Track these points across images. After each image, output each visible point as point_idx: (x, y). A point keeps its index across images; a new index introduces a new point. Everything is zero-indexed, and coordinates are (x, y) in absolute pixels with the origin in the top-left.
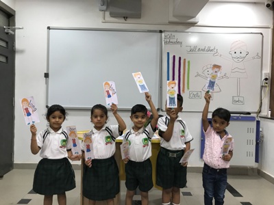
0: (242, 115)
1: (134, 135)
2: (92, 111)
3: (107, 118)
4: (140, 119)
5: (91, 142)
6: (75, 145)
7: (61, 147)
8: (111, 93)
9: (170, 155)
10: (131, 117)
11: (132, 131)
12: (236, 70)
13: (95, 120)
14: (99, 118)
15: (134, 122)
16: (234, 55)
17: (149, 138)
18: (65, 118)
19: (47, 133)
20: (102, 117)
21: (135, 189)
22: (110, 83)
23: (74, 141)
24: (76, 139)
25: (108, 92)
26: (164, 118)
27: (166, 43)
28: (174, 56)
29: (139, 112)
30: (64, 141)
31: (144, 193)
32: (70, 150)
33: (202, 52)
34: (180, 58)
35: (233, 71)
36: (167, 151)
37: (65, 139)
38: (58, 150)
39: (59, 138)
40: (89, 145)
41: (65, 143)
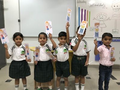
0: (117, 39)
1: (59, 48)
2: (39, 35)
3: (47, 40)
6: (28, 54)
7: (21, 55)
8: (49, 27)
9: (78, 59)
10: (59, 39)
11: (58, 46)
12: (115, 15)
14: (42, 39)
16: (114, 8)
17: (67, 49)
19: (14, 47)
20: (44, 39)
21: (61, 76)
22: (49, 22)
25: (47, 27)
26: (74, 39)
27: (78, 2)
28: (82, 9)
29: (63, 36)
30: (23, 51)
31: (66, 78)
33: (97, 6)
34: (85, 10)
35: (113, 16)
36: (76, 56)
37: (23, 50)
38: (20, 56)
39: (20, 50)
40: (38, 53)
41: (23, 53)
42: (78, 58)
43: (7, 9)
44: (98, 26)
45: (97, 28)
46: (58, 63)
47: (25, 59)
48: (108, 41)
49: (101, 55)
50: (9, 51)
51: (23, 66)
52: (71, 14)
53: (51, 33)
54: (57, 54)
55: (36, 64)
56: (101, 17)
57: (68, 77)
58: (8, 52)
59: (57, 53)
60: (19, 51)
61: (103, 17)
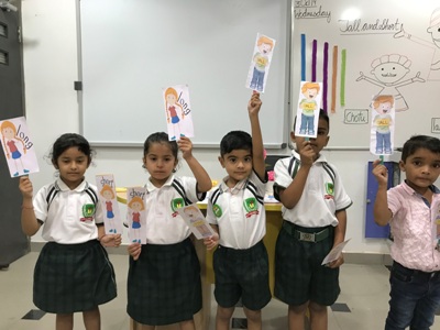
1: (228, 194)
2: (147, 147)
3: (176, 161)
4: (241, 165)
5: (143, 208)
6: (110, 215)
7: (83, 220)
8: (179, 112)
9: (302, 238)
10: (222, 160)
11: (225, 187)
13: (153, 165)
15: (228, 171)
16: (437, 35)
17: (260, 198)
18: (89, 162)
19: (54, 191)
20: (166, 160)
23: (109, 205)
24: (114, 201)
25: (172, 110)
27: (298, 16)
28: (315, 42)
29: (238, 148)
30: (89, 207)
31: (253, 313)
32: (102, 224)
33: (371, 31)
34: (326, 45)
35: (433, 67)
36: (297, 228)
37: (91, 203)
38: (76, 226)
39: (79, 202)
40: (138, 214)
41: (90, 212)
42: (302, 236)
43: (34, 44)
44: (385, 106)
45: (383, 116)
46: (223, 254)
47: (95, 236)
48: (426, 169)
49: (397, 225)
50: (34, 203)
51: (86, 265)
52: (270, 56)
53: (187, 136)
54: (219, 220)
55: (135, 258)
56: (388, 69)
57: (262, 310)
58: (33, 208)
59: (220, 215)
60: (75, 203)
61: (394, 72)
